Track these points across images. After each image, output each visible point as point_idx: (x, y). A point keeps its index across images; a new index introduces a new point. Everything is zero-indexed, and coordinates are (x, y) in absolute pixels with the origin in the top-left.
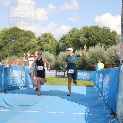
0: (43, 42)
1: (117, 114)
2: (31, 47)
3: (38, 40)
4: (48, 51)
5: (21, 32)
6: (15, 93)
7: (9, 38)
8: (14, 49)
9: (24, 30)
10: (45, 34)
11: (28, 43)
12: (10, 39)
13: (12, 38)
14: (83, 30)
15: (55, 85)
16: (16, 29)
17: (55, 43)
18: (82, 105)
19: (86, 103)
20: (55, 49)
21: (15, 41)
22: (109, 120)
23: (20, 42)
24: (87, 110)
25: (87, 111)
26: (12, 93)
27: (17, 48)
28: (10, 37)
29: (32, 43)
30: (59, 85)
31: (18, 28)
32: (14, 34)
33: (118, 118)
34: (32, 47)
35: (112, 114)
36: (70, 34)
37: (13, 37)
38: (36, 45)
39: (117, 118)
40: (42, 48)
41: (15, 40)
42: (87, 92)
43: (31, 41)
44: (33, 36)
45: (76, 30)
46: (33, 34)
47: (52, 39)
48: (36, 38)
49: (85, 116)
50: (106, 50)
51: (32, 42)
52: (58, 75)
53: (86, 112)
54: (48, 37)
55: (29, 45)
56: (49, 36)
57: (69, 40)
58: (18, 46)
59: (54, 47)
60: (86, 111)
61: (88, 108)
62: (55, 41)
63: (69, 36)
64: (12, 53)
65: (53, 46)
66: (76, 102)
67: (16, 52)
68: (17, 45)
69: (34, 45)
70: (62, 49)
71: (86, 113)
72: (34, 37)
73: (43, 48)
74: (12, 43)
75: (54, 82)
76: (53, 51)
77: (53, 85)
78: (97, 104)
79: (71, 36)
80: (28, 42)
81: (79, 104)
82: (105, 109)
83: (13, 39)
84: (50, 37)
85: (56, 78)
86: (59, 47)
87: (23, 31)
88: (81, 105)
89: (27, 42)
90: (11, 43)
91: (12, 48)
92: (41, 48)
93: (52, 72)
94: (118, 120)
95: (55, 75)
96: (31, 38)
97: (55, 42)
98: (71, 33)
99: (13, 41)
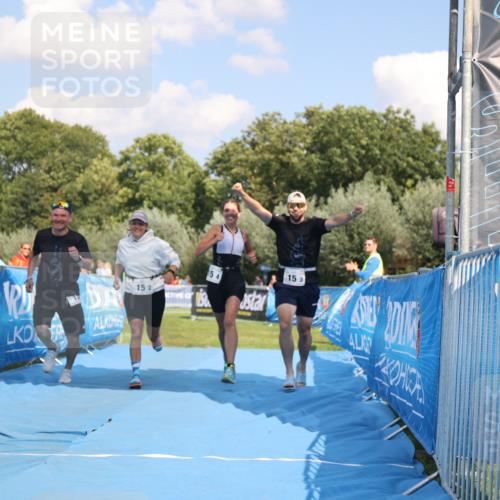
0: (140, 171)
1: (435, 457)
2: (94, 195)
3: (120, 164)
4: (160, 208)
5: (51, 134)
6: (21, 380)
7: (2, 156)
8: (23, 204)
9: (62, 125)
10: (149, 139)
11: (82, 175)
12: (4, 163)
13: (13, 156)
14: (304, 121)
15: (190, 346)
16: (29, 118)
17: (189, 175)
18: (295, 424)
19: (310, 416)
20: (189, 201)
21: (26, 170)
22: (405, 482)
23: (48, 172)
24: (313, 444)
25: (314, 448)
26: (8, 383)
27: (37, 200)
28: (7, 154)
29: (96, 177)
30: (203, 346)
31: (38, 116)
32: (23, 139)
33: (438, 476)
34: (96, 191)
35: (415, 457)
36: (249, 139)
37: (18, 153)
38: (113, 183)
39: (435, 474)
40: (137, 195)
41: (25, 165)
42: (316, 372)
43: (94, 168)
44: (100, 148)
45: (275, 121)
46: (101, 140)
47: (176, 160)
48: (110, 156)
49: (307, 470)
50: (394, 200)
51: (96, 172)
52: (204, 307)
53: (309, 453)
54: (161, 150)
55: (84, 187)
56: (166, 149)
57: (246, 161)
58: (40, 189)
59: (185, 193)
60: (310, 448)
61: (319, 436)
62: (187, 165)
63: (248, 146)
64: (13, 216)
65: (182, 187)
66: (269, 416)
67: (33, 212)
68: (33, 187)
69: (103, 185)
70: (216, 202)
71: (308, 457)
72: (105, 154)
73: (141, 196)
74: (13, 178)
75: (184, 334)
76: (180, 211)
77: (179, 345)
78: (358, 419)
79: (254, 144)
80: (80, 172)
81: (284, 420)
82: (390, 439)
83: (20, 160)
84: (169, 152)
85: (194, 317)
86: (204, 191)
87: (58, 127)
88: (289, 425)
89: (77, 174)
90: (10, 177)
91: (16, 200)
92: (134, 196)
93: (180, 295)
94: (440, 483)
95: (190, 305)
96: (93, 157)
97: (190, 170)
98: (253, 133)
99: (16, 169)
